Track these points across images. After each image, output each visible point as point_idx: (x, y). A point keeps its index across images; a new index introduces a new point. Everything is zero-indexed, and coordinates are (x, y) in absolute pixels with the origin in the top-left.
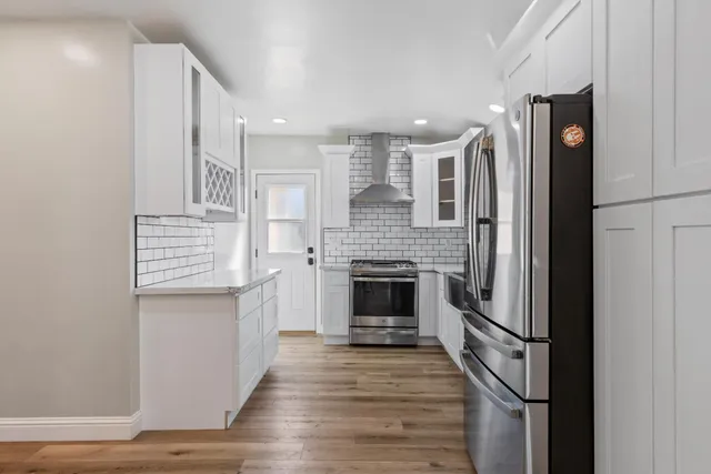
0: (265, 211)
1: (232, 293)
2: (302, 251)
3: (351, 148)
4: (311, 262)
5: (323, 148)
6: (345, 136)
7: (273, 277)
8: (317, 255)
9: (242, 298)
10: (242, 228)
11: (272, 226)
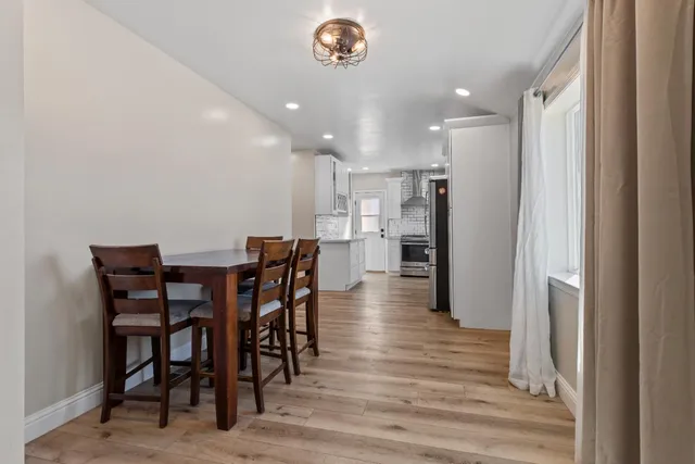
0: (359, 210)
1: (348, 242)
2: (377, 230)
3: (401, 179)
4: (382, 236)
5: (387, 179)
6: (397, 173)
7: (363, 240)
8: (386, 233)
9: (351, 244)
10: (349, 218)
11: (363, 218)
